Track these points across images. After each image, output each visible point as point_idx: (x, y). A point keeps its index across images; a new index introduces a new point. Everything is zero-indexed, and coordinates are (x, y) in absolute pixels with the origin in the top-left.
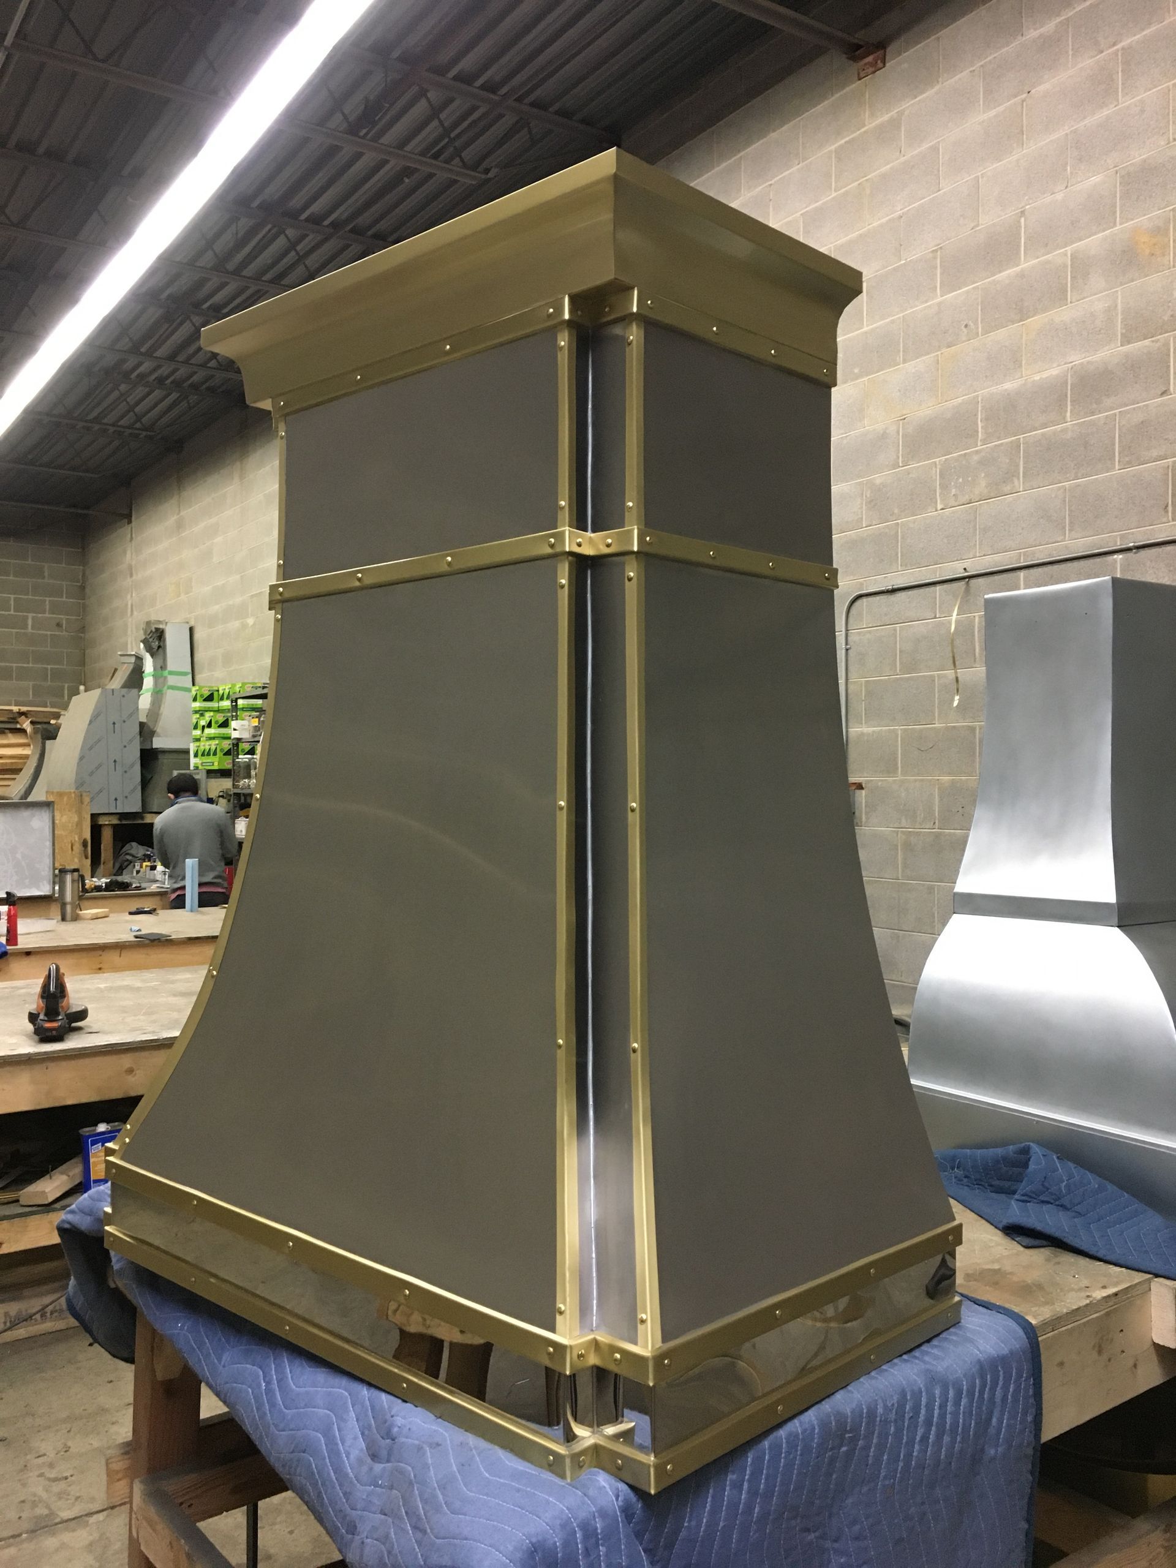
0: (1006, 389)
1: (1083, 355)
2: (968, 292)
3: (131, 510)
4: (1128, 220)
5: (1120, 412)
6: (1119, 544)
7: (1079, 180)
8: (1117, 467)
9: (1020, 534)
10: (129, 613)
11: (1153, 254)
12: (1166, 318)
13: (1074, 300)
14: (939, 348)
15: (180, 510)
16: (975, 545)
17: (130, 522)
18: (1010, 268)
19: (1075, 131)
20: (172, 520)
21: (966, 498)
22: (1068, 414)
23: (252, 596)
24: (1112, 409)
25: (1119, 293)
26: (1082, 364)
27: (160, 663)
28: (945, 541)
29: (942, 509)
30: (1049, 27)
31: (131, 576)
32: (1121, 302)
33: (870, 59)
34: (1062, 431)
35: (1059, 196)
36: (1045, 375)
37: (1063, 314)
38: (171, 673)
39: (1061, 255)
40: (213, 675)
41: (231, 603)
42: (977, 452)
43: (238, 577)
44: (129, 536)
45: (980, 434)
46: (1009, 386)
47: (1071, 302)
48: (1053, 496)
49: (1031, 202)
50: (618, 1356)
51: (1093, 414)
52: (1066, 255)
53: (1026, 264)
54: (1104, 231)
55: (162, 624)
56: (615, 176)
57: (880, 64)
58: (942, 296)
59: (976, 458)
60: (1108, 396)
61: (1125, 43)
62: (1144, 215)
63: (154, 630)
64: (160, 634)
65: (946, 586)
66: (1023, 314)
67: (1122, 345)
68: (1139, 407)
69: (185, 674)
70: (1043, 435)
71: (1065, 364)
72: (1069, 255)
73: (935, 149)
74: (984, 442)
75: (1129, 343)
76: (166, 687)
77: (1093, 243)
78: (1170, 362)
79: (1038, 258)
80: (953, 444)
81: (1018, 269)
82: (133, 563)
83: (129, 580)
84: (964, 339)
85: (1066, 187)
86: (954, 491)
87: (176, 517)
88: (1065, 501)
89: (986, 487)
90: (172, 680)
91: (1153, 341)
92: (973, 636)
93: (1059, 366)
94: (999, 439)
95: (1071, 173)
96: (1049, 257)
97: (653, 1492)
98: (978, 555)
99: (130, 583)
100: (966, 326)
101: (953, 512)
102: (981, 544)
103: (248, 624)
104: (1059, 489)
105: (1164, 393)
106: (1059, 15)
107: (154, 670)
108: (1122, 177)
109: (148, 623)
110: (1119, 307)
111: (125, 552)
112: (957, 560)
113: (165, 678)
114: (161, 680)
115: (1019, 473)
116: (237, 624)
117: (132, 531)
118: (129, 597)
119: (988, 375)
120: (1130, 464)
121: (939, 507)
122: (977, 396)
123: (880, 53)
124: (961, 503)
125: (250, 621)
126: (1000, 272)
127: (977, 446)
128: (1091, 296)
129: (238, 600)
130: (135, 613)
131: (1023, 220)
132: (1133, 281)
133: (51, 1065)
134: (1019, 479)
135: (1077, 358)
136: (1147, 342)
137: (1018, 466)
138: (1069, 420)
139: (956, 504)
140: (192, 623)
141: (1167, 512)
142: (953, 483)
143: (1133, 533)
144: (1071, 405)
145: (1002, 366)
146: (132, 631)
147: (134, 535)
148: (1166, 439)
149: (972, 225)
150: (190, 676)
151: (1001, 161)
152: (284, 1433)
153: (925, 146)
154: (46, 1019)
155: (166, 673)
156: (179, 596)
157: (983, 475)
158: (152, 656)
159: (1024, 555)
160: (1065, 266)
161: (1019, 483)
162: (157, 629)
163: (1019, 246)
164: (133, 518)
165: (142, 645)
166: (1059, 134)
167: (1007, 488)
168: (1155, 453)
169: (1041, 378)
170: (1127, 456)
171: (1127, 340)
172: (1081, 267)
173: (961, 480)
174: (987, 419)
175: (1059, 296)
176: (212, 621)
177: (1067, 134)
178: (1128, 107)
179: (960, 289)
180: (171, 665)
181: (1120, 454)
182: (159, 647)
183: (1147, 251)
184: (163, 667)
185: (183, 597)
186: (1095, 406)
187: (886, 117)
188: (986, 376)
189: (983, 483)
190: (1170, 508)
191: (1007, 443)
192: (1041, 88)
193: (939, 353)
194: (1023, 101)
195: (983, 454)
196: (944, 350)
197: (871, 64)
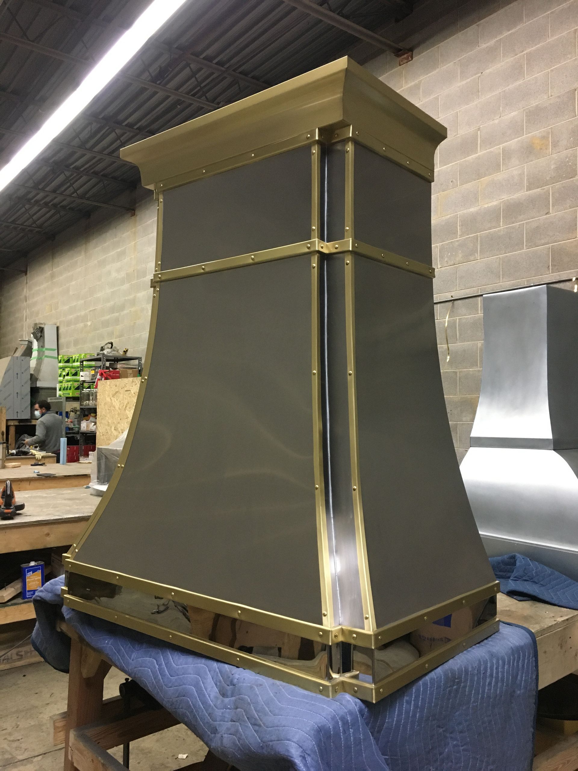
0: (471, 212)
1: (508, 196)
2: (452, 165)
3: (27, 268)
4: (529, 133)
5: (526, 222)
6: (526, 284)
7: (506, 114)
8: (525, 248)
9: (478, 279)
10: (25, 320)
11: (541, 149)
12: (548, 178)
13: (504, 170)
14: (439, 192)
15: (53, 267)
16: (456, 285)
17: (26, 274)
18: (473, 155)
19: (504, 91)
20: (49, 273)
21: (452, 262)
22: (501, 223)
23: (91, 311)
24: (522, 221)
25: (525, 167)
26: (508, 200)
27: (41, 344)
28: (442, 283)
29: (441, 268)
30: (492, 42)
31: (26, 301)
32: (527, 171)
33: (405, 56)
34: (498, 231)
35: (496, 121)
36: (490, 205)
37: (500, 176)
38: (47, 349)
39: (498, 149)
40: (68, 350)
41: (79, 314)
42: (457, 241)
43: (83, 301)
44: (26, 281)
45: (459, 232)
46: (473, 210)
47: (502, 171)
48: (494, 261)
49: (483, 124)
50: (355, 635)
51: (513, 223)
52: (499, 148)
53: (480, 153)
54: (518, 138)
55: (43, 325)
56: (347, 69)
57: (410, 59)
58: (440, 167)
59: (457, 244)
60: (520, 215)
61: (528, 50)
62: (538, 131)
63: (38, 328)
64: (42, 330)
65: (442, 304)
66: (479, 176)
67: (527, 191)
68: (535, 220)
69: (54, 350)
70: (489, 233)
71: (500, 200)
72: (501, 148)
73: (437, 99)
74: (461, 236)
75: (530, 190)
76: (44, 356)
77: (513, 143)
78: (550, 199)
79: (486, 150)
80: (446, 237)
81: (477, 155)
82: (27, 295)
83: (25, 303)
84: (451, 187)
85: (500, 117)
86: (446, 259)
87: (51, 272)
88: (500, 264)
89: (462, 257)
90: (47, 353)
91: (542, 189)
92: (456, 328)
93: (497, 201)
94: (468, 235)
95: (502, 111)
96: (492, 149)
97: (374, 702)
98: (458, 289)
99: (25, 305)
100: (452, 182)
101: (446, 269)
102: (459, 284)
103: (88, 325)
104: (497, 258)
105: (546, 214)
106: (496, 37)
107: (38, 347)
108: (526, 113)
109: (36, 324)
110: (526, 173)
111: (23, 289)
112: (448, 292)
113: (44, 352)
114: (41, 353)
115: (478, 251)
116: (82, 325)
117: (27, 278)
118: (24, 312)
119: (462, 204)
120: (531, 247)
121: (439, 267)
122: (458, 214)
123: (410, 53)
124: (450, 265)
125: (89, 323)
126: (468, 156)
127: (457, 238)
128: (512, 168)
129: (83, 313)
130: (28, 320)
131: (479, 132)
132: (532, 161)
133: (8, 531)
134: (477, 254)
135: (505, 197)
136: (539, 190)
137: (477, 248)
138: (502, 226)
139: (447, 265)
140: (58, 325)
141: (549, 269)
142: (446, 256)
143: (533, 279)
144: (503, 219)
145: (469, 201)
146: (26, 329)
147: (28, 281)
148: (548, 235)
149: (455, 134)
150: (56, 351)
151: (468, 104)
152: (172, 688)
153: (432, 97)
154: (5, 508)
155: (44, 349)
156: (51, 311)
157: (460, 252)
158: (37, 341)
159: (480, 289)
160: (500, 154)
161: (478, 256)
162: (40, 327)
163: (477, 144)
164: (28, 272)
165: (32, 335)
166: (497, 92)
167: (472, 258)
168: (543, 241)
169: (488, 206)
170: (530, 243)
171: (529, 189)
172: (507, 154)
173: (449, 254)
174: (462, 225)
175: (497, 168)
176: (69, 324)
177: (500, 93)
178: (529, 81)
179: (449, 164)
180: (47, 346)
181: (526, 242)
182: (41, 336)
183: (539, 148)
184: (43, 346)
185: (53, 311)
186: (514, 219)
187: (413, 83)
188: (462, 205)
189: (460, 255)
190: (550, 267)
191: (472, 237)
192: (488, 71)
193: (439, 194)
194: (479, 77)
195: (460, 242)
196: (441, 193)
197: (405, 59)
